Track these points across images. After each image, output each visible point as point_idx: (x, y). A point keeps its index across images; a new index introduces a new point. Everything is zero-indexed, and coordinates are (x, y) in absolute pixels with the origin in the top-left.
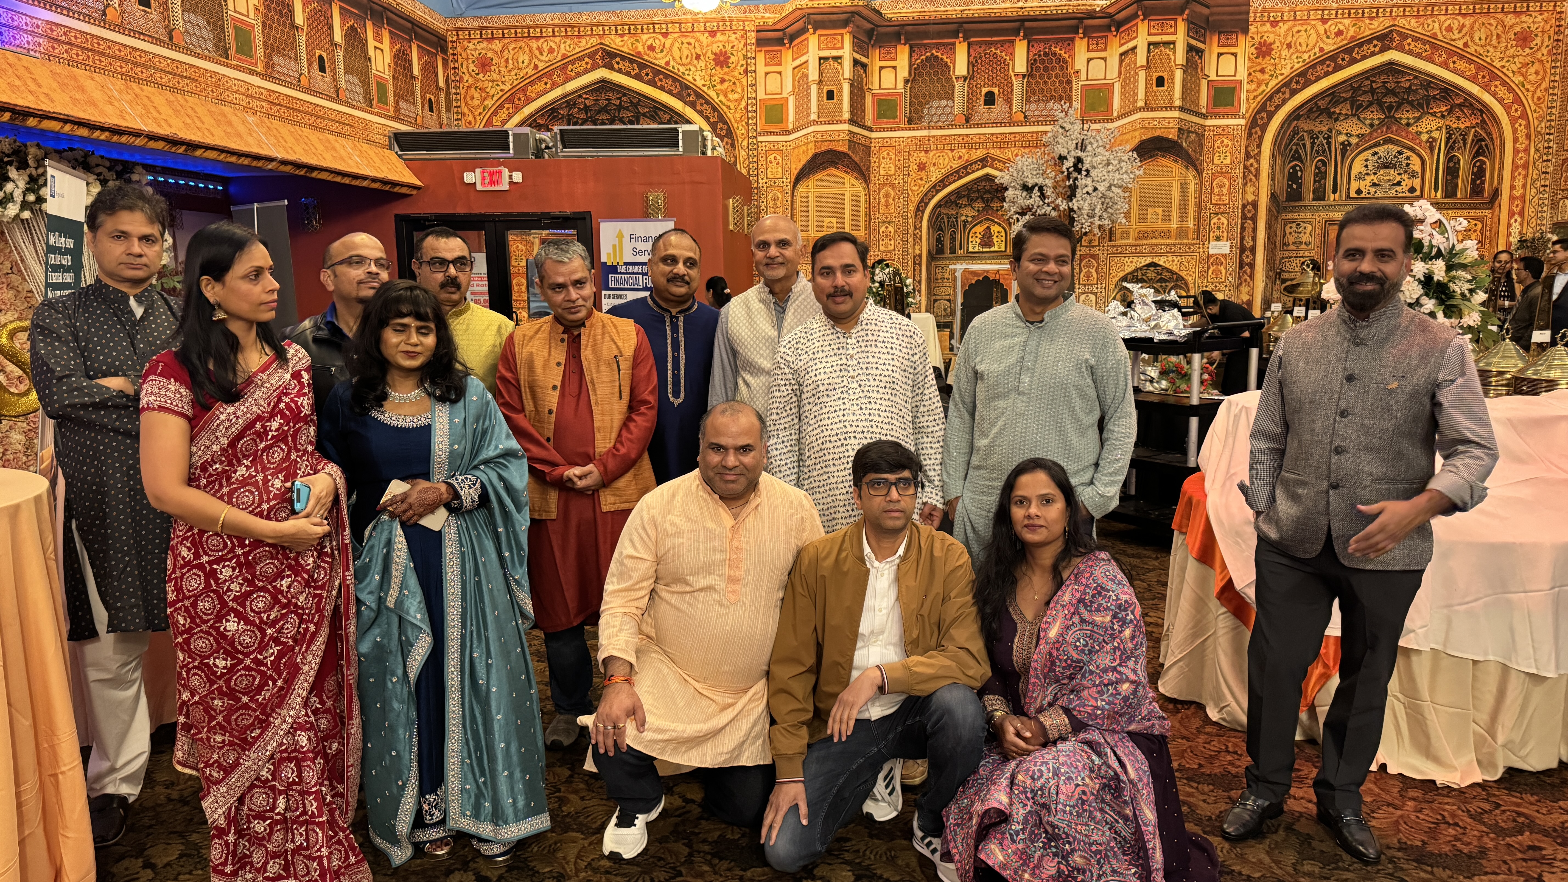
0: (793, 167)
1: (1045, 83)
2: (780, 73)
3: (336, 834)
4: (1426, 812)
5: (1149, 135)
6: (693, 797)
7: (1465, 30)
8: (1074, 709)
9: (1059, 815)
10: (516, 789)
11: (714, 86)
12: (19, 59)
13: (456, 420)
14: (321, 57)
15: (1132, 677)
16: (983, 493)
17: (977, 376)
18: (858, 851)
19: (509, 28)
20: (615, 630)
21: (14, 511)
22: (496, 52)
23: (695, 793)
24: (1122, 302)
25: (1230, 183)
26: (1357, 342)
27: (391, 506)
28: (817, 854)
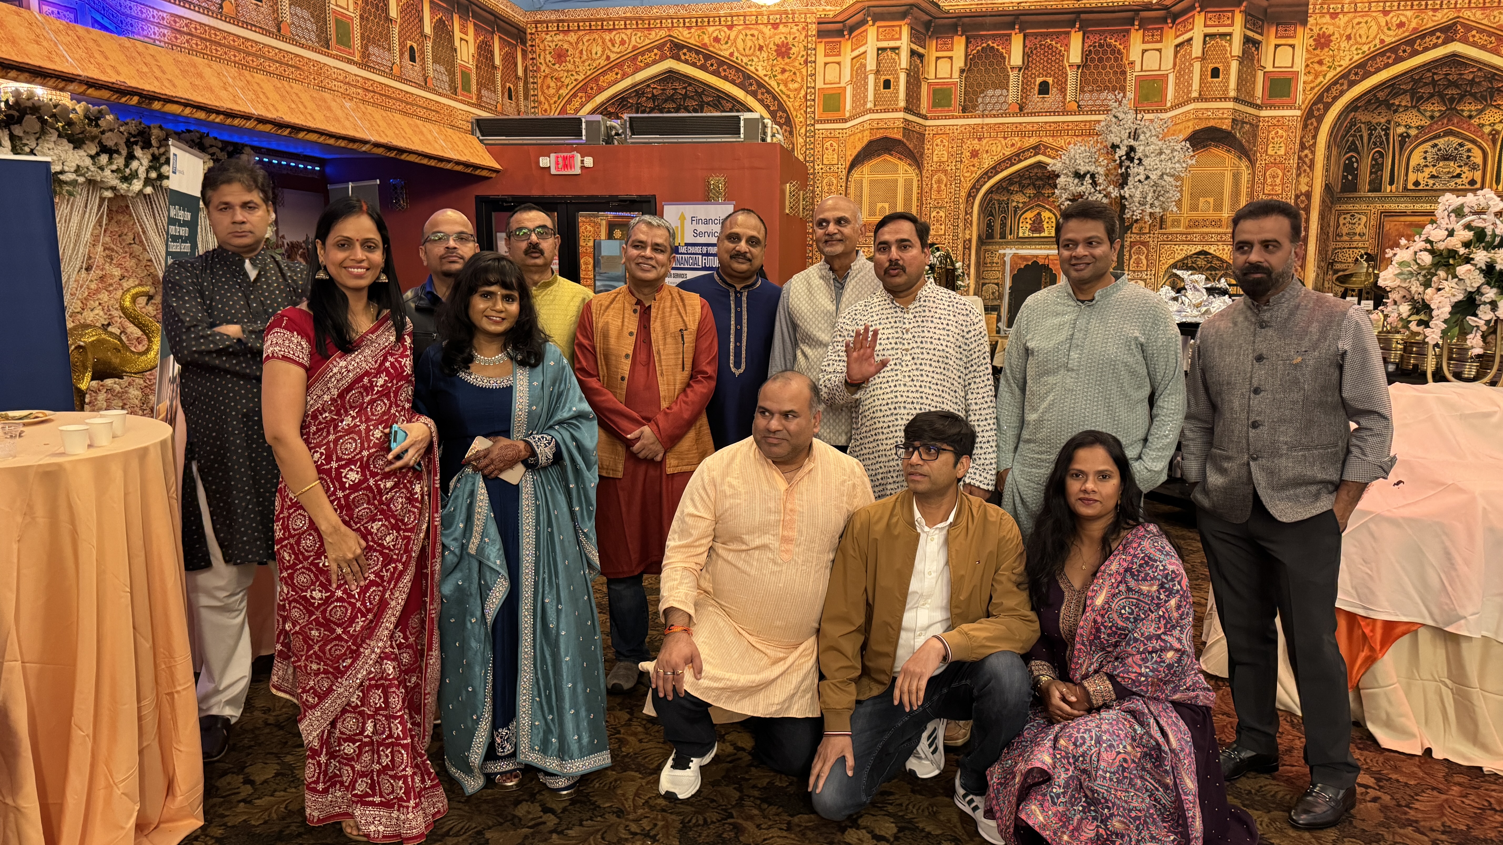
0: (849, 153)
1: (1100, 73)
2: (839, 63)
4: (1472, 797)
5: (1203, 125)
6: (743, 745)
8: (1118, 675)
9: (1099, 781)
10: (581, 727)
11: (775, 76)
12: (147, 48)
13: (535, 383)
14: (411, 48)
15: (1177, 645)
16: (1032, 466)
17: (1028, 352)
18: (901, 805)
19: (584, 21)
20: (676, 583)
21: (143, 453)
22: (571, 44)
23: (746, 741)
24: (1173, 288)
25: (1284, 174)
26: (1263, 324)
27: (475, 460)
28: (862, 805)
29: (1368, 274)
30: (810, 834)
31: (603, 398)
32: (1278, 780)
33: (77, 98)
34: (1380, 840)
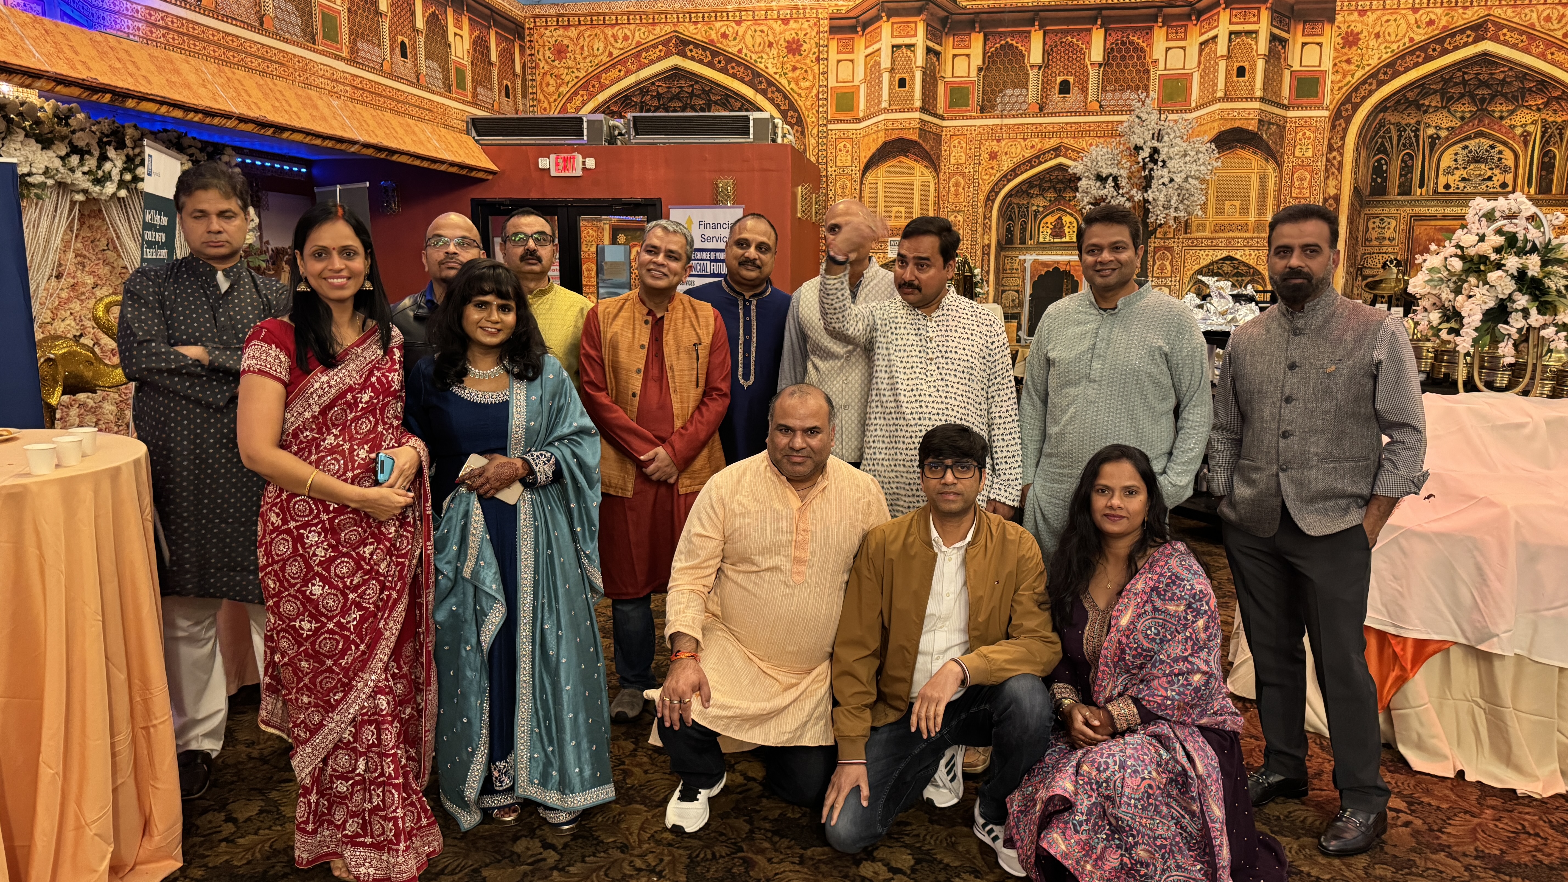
0: (863, 154)
1: (1122, 72)
2: (852, 61)
3: (409, 796)
4: (1506, 821)
5: (1228, 126)
6: (754, 775)
7: (1564, 22)
8: (1143, 699)
9: (1123, 808)
10: (583, 759)
11: (785, 74)
12: (120, 43)
13: (533, 398)
14: (403, 43)
15: (1204, 667)
16: (1054, 481)
17: (1049, 363)
18: (918, 835)
19: (585, 15)
20: (682, 606)
21: (115, 473)
22: (571, 39)
23: (757, 771)
24: (1198, 295)
25: (1312, 177)
26: (1296, 332)
27: (469, 479)
28: (877, 836)
29: (1398, 280)
30: (823, 868)
31: (612, 414)
32: (1308, 805)
33: (45, 95)
34: (1412, 866)
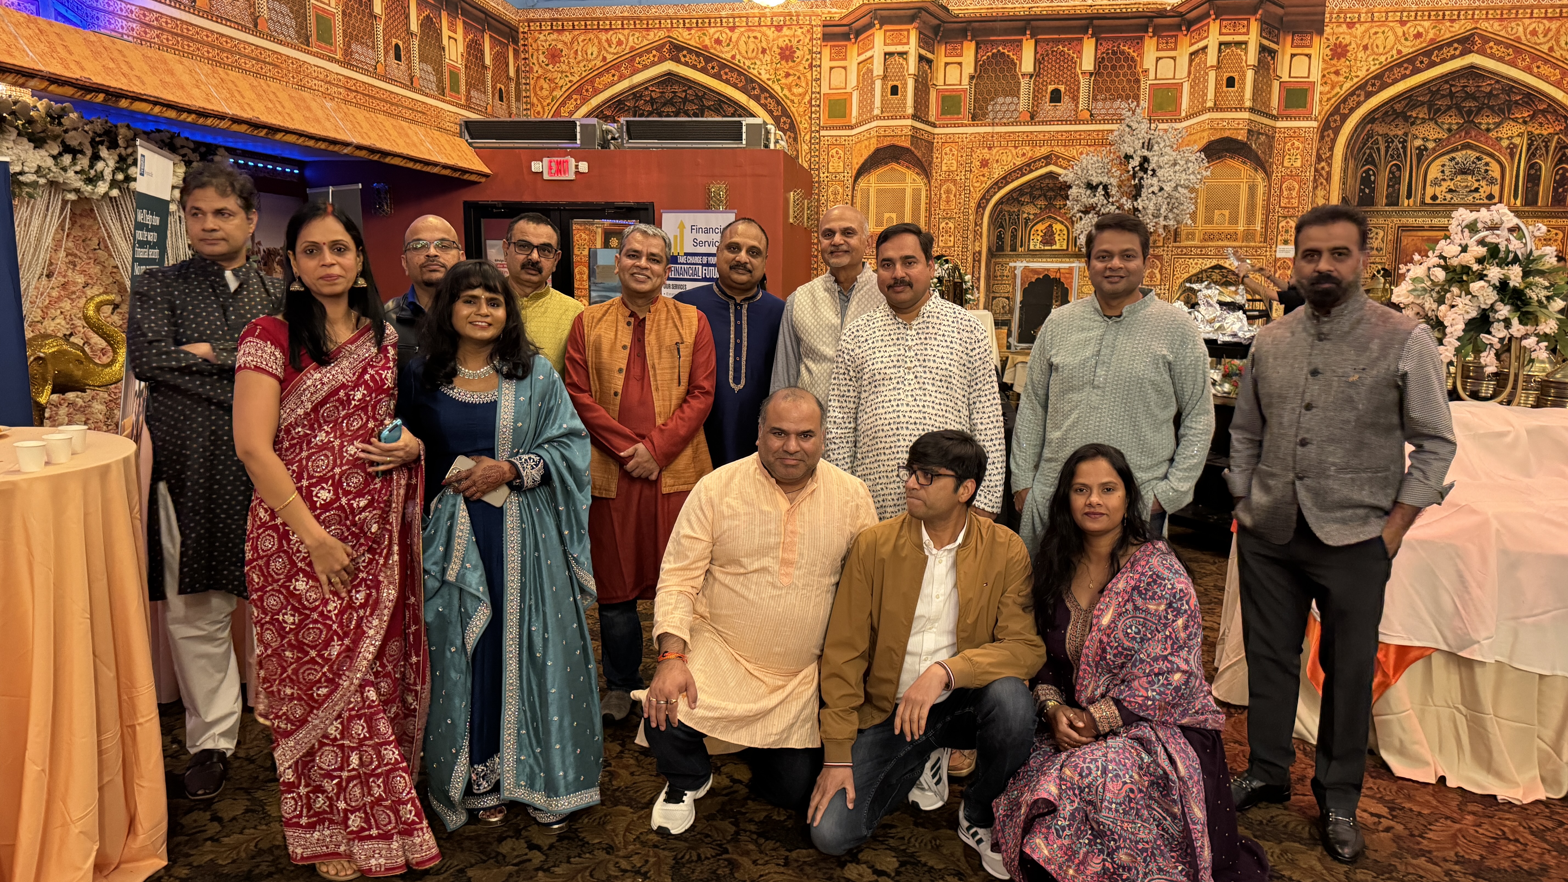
0: (855, 161)
1: (1113, 81)
2: (845, 68)
4: (1486, 826)
5: (1218, 136)
6: (739, 777)
7: (1550, 35)
8: (1124, 700)
9: (1105, 813)
10: (567, 763)
11: (778, 80)
12: (114, 43)
13: (522, 399)
14: (397, 46)
15: (1184, 666)
17: (1051, 368)
18: (903, 838)
19: (579, 20)
20: (671, 607)
21: (104, 471)
22: (565, 43)
23: (743, 774)
25: (1300, 187)
26: (1321, 337)
27: (456, 481)
28: (862, 839)
29: (1384, 290)
30: (808, 870)
31: (595, 414)
32: (1290, 810)
33: (38, 94)
34: (1392, 871)
